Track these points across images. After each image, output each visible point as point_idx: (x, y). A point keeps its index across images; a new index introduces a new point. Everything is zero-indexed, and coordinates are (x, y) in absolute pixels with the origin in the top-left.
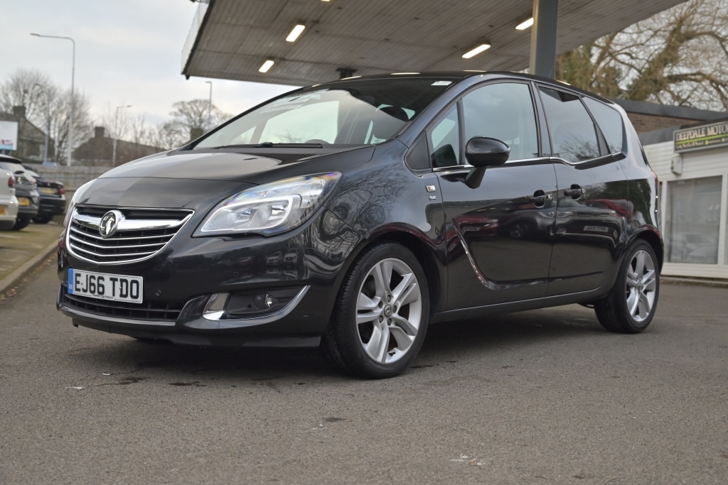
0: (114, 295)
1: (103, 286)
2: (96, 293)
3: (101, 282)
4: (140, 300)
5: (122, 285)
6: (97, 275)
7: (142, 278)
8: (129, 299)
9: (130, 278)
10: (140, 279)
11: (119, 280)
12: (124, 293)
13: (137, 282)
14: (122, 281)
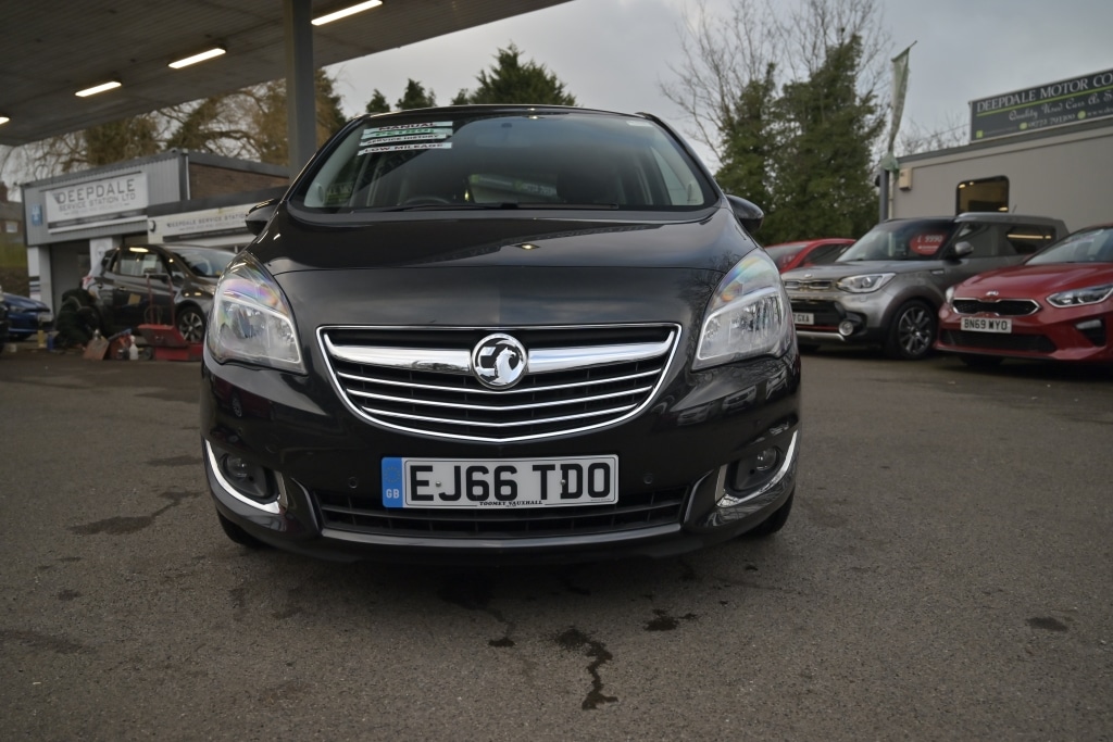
0: (544, 496)
1: (513, 484)
2: (492, 498)
3: (505, 476)
4: (613, 497)
5: (565, 476)
6: (491, 464)
7: (616, 457)
8: (585, 500)
9: (585, 462)
10: (613, 461)
11: (558, 467)
12: (572, 488)
13: (606, 467)
14: (565, 469)
